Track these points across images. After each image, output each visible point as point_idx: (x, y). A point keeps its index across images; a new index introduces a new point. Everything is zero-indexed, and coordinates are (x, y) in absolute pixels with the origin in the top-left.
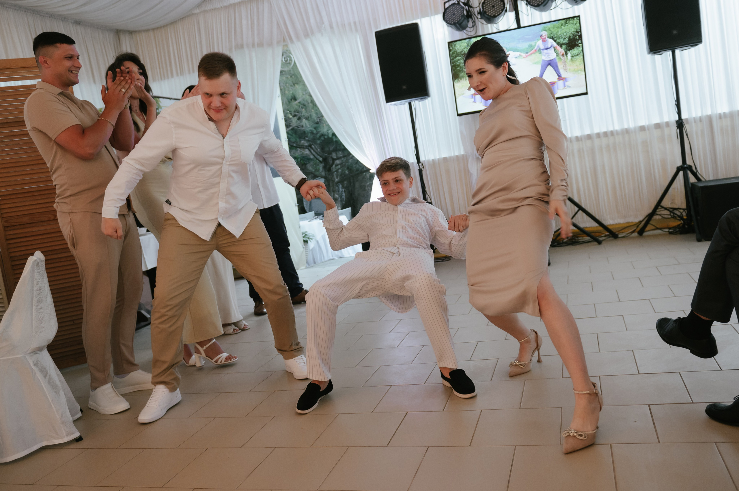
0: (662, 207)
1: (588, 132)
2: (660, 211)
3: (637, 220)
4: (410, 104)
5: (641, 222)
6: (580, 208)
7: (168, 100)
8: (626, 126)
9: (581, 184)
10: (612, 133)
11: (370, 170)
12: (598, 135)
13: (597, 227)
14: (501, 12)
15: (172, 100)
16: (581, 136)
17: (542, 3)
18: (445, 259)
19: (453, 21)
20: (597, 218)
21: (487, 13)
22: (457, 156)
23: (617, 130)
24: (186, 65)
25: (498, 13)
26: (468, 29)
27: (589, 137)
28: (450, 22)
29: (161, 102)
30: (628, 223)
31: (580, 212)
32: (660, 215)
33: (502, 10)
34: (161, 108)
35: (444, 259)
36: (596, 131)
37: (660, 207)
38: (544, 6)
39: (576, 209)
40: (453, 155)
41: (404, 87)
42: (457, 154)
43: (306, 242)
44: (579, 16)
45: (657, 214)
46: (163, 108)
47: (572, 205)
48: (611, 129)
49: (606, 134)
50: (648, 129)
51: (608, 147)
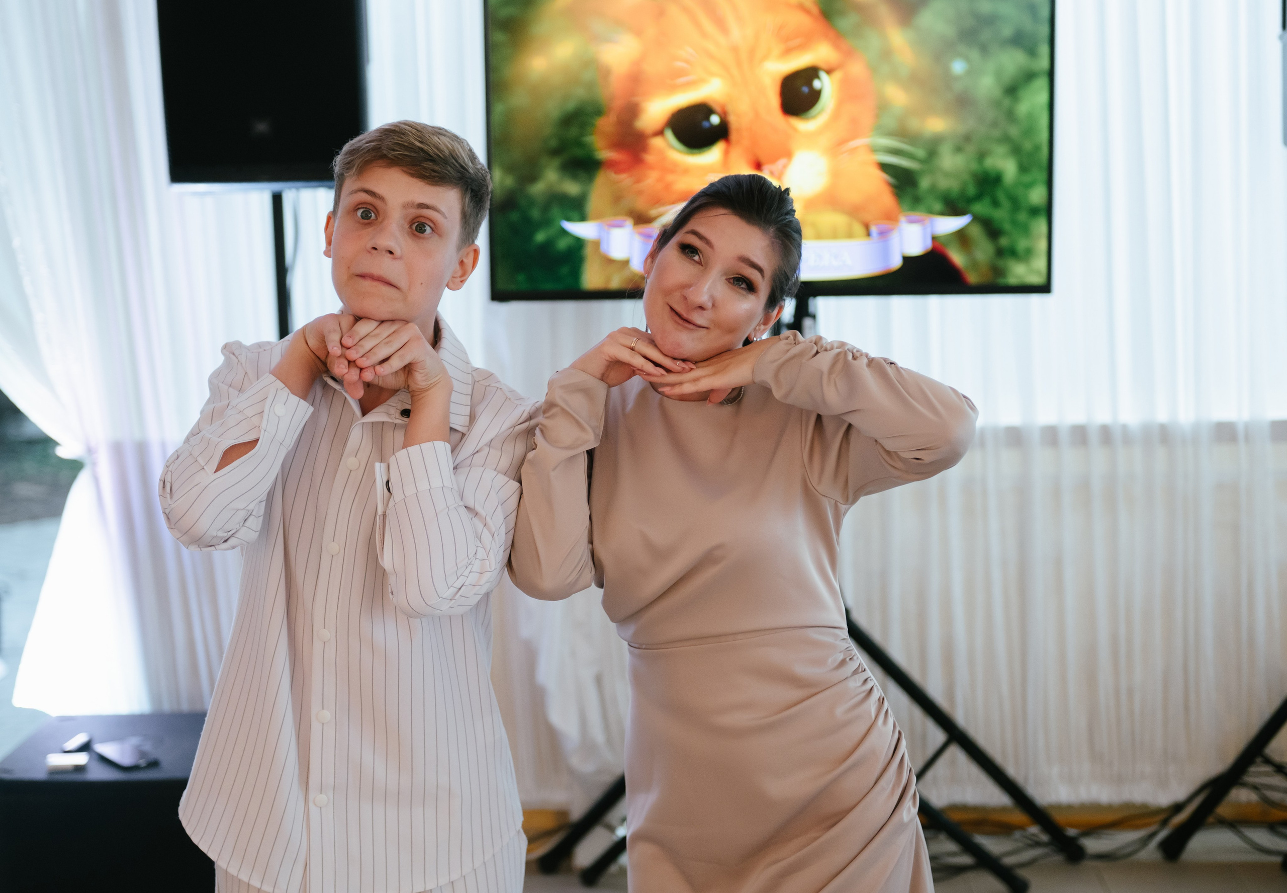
0: (1268, 761)
2: (1258, 774)
3: (1164, 799)
4: (277, 200)
5: (1177, 808)
6: (955, 734)
8: (1162, 416)
10: (1106, 434)
11: (58, 444)
12: (1051, 435)
13: (1003, 809)
20: (1011, 771)
23: (1125, 427)
30: (1127, 806)
31: (956, 753)
32: (1255, 788)
36: (1045, 416)
37: (1259, 760)
41: (262, 127)
45: (1245, 785)
47: (917, 713)
48: (1102, 417)
49: (1080, 434)
50: (1247, 439)
51: (1084, 486)
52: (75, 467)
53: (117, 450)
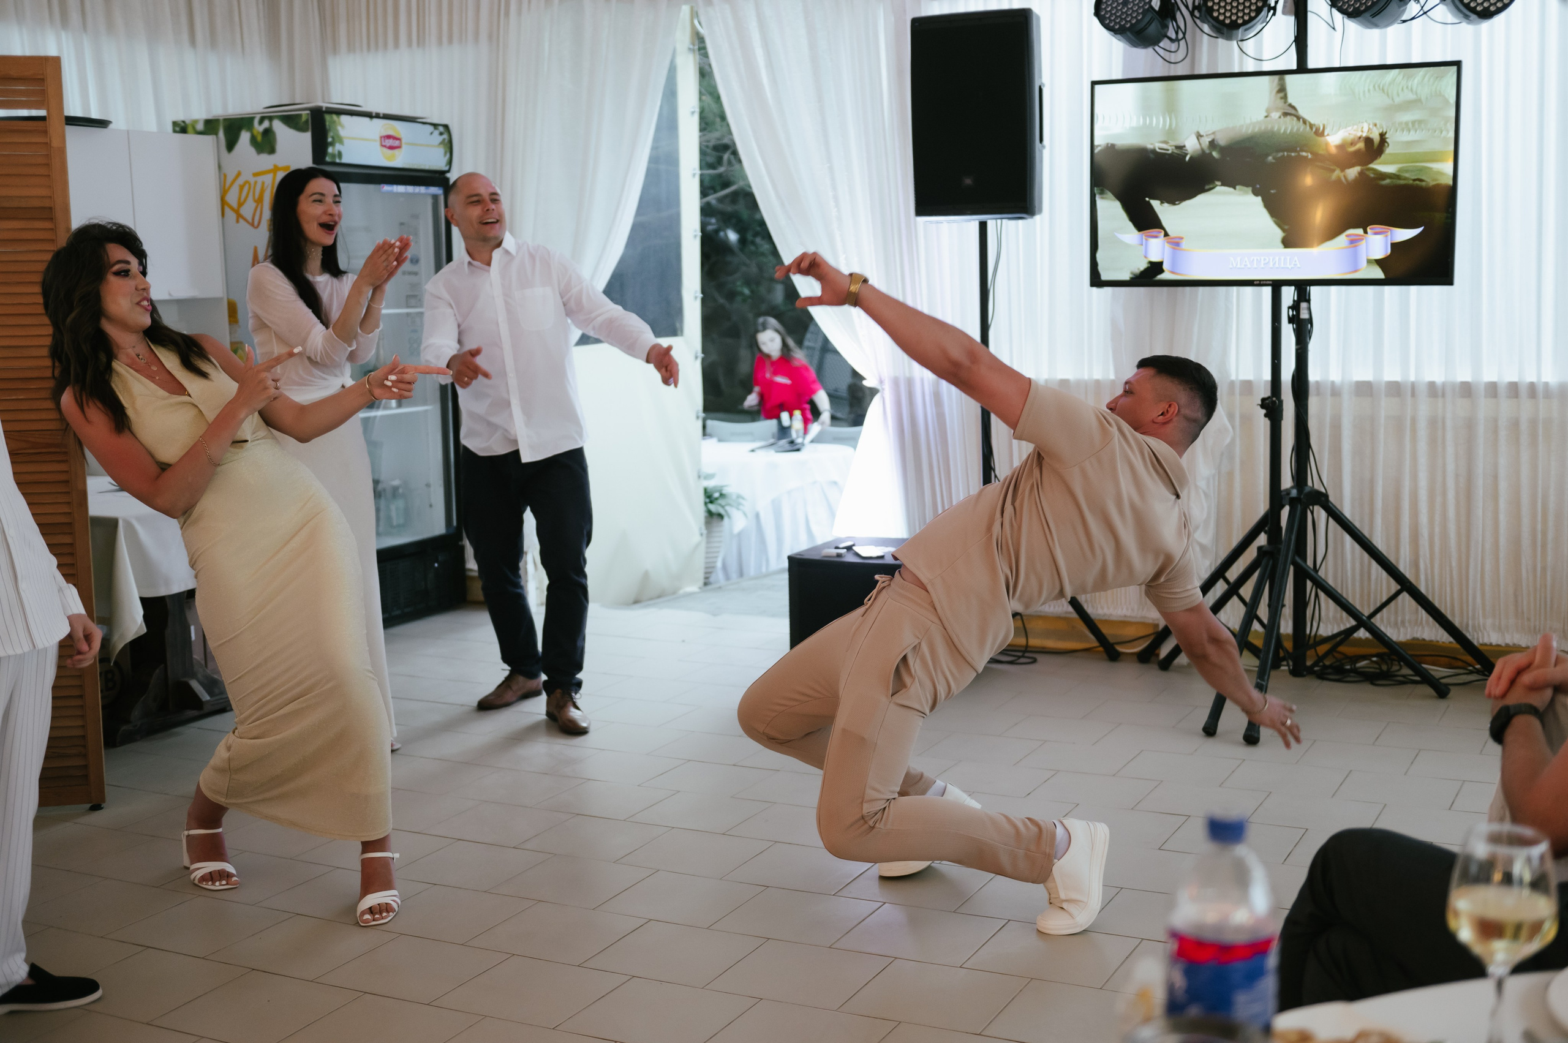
1: (1464, 375)
4: (983, 226)
6: (1406, 586)
7: (366, 120)
9: (1424, 519)
10: (1532, 389)
11: (864, 379)
12: (1492, 389)
14: (1253, 14)
15: (375, 120)
16: (1444, 384)
17: (1368, 9)
18: (1023, 657)
19: (1119, 23)
20: (1457, 622)
21: (1215, 14)
22: (1097, 382)
24: (433, 19)
25: (1246, 18)
26: (1165, 43)
27: (1467, 390)
28: (1112, 25)
29: (343, 127)
31: (1405, 597)
33: (1259, 11)
34: (341, 142)
35: (1019, 657)
36: (1489, 375)
38: (1374, 15)
39: (1395, 587)
40: (1086, 377)
41: (968, 181)
42: (1097, 375)
43: (713, 517)
44: (1458, 64)
46: (346, 141)
47: (1383, 574)
51: (1515, 424)
52: (873, 392)
53: (896, 382)
